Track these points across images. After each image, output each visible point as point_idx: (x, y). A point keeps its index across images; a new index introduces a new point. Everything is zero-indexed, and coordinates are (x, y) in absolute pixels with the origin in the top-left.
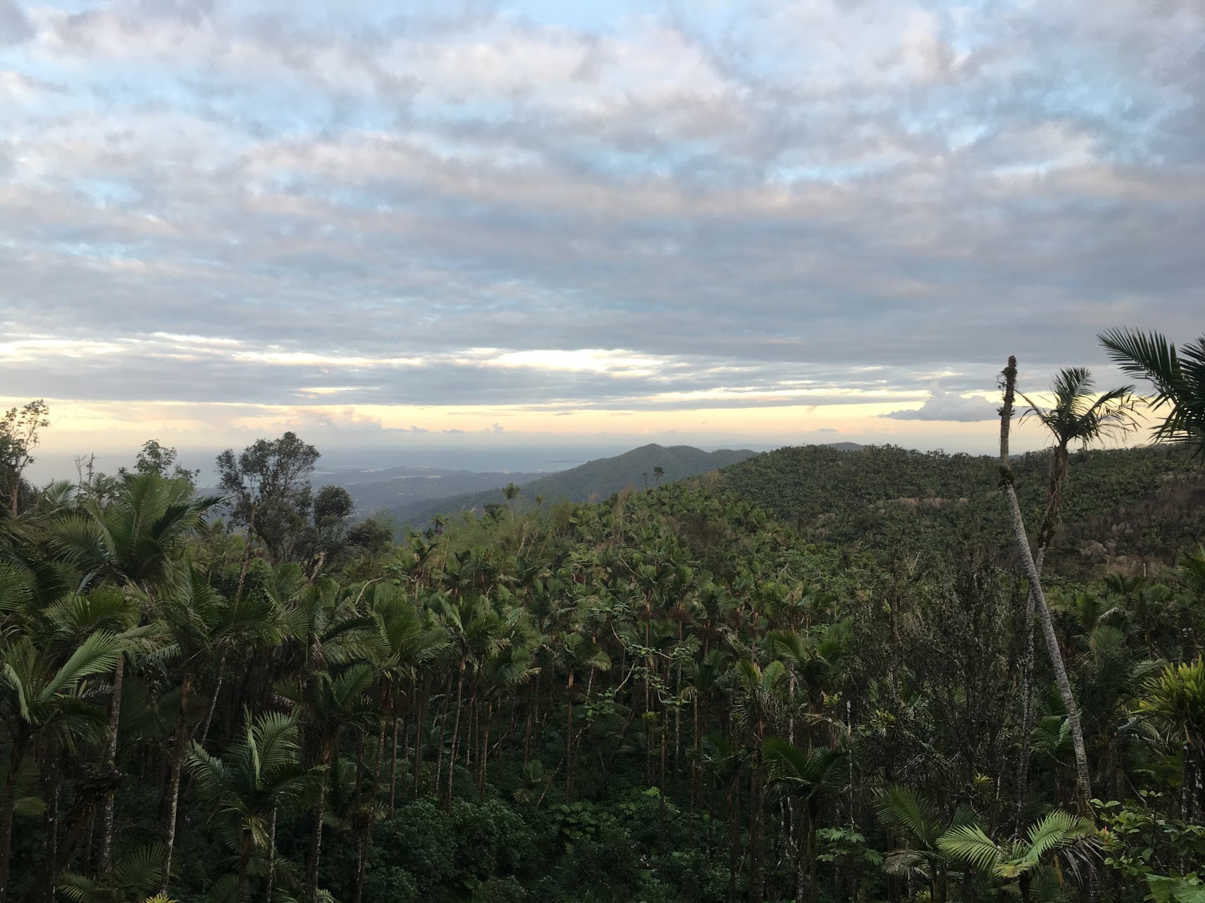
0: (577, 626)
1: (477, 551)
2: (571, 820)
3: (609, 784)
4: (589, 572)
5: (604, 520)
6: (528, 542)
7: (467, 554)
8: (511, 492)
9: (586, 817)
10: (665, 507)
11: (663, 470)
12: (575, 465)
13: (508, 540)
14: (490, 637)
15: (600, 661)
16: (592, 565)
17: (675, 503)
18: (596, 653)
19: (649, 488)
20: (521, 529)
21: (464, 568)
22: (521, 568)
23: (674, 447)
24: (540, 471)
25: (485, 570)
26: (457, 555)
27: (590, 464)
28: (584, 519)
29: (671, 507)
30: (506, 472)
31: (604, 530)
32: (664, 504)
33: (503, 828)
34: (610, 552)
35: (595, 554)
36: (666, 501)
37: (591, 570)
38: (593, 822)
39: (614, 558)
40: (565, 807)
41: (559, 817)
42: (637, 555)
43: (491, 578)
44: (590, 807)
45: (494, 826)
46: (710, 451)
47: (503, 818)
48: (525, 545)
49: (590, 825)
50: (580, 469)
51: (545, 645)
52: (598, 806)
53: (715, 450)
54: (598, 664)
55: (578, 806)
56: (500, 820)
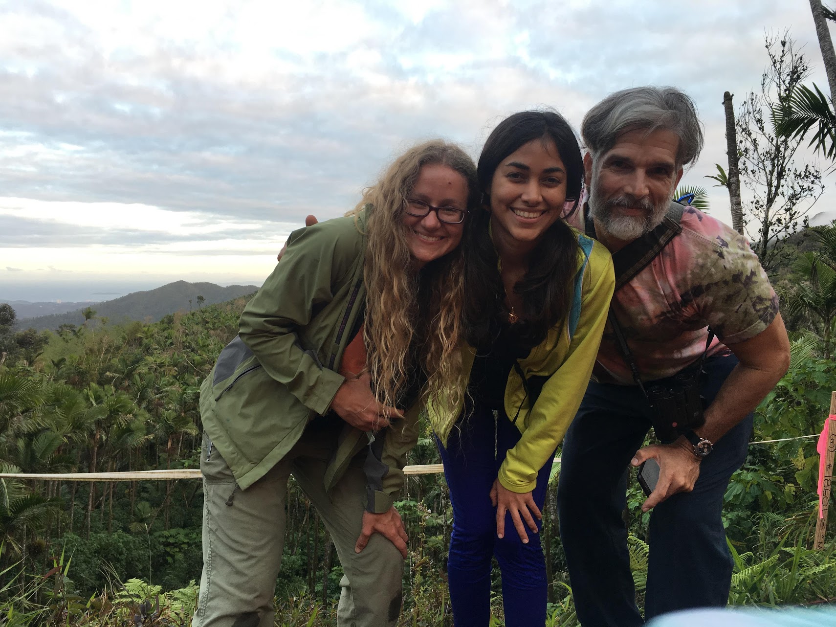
0: (170, 406)
1: (71, 358)
2: (171, 540)
3: (193, 515)
4: (162, 370)
5: (166, 334)
6: (107, 351)
7: (63, 360)
8: (89, 314)
9: (181, 537)
10: (209, 324)
11: (204, 298)
12: (118, 297)
13: (91, 350)
14: (120, 413)
15: (190, 429)
16: (165, 365)
17: (216, 321)
18: (187, 423)
19: (193, 311)
20: (101, 342)
21: (60, 371)
22: (123, 367)
23: (197, 283)
24: (88, 301)
25: (79, 372)
26: (53, 362)
27: (130, 296)
28: (149, 334)
29: (213, 325)
30: (59, 301)
31: (167, 341)
32: (207, 322)
33: (129, 549)
34: (176, 356)
35: (166, 357)
36: (209, 320)
37: (164, 369)
38: (186, 541)
39: (179, 360)
40: (166, 533)
41: (162, 540)
42: (197, 358)
43: (84, 377)
44: (182, 531)
45: (123, 548)
46: (225, 286)
47: (129, 542)
48: (105, 354)
49: (184, 543)
50: (123, 299)
51: (149, 420)
52: (187, 531)
53: (229, 285)
54: (189, 431)
55: (173, 532)
56: (126, 544)
